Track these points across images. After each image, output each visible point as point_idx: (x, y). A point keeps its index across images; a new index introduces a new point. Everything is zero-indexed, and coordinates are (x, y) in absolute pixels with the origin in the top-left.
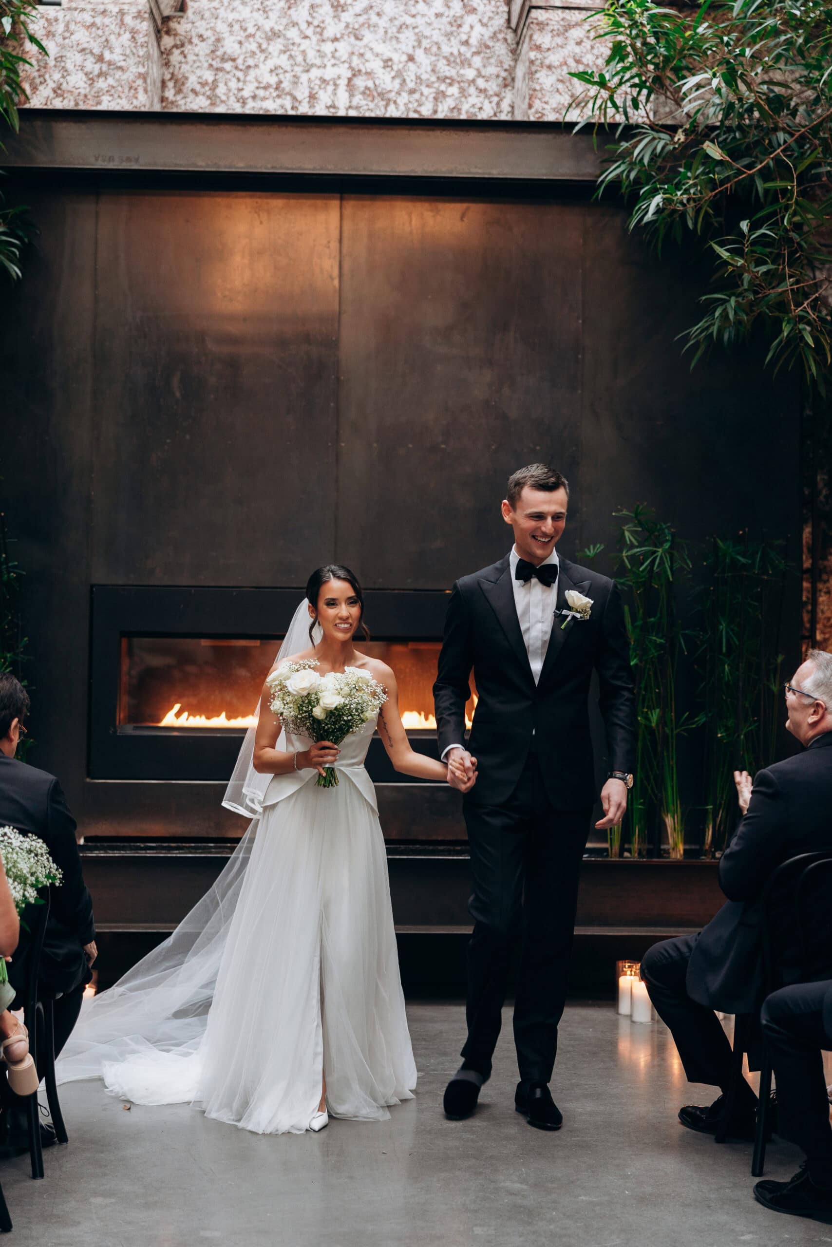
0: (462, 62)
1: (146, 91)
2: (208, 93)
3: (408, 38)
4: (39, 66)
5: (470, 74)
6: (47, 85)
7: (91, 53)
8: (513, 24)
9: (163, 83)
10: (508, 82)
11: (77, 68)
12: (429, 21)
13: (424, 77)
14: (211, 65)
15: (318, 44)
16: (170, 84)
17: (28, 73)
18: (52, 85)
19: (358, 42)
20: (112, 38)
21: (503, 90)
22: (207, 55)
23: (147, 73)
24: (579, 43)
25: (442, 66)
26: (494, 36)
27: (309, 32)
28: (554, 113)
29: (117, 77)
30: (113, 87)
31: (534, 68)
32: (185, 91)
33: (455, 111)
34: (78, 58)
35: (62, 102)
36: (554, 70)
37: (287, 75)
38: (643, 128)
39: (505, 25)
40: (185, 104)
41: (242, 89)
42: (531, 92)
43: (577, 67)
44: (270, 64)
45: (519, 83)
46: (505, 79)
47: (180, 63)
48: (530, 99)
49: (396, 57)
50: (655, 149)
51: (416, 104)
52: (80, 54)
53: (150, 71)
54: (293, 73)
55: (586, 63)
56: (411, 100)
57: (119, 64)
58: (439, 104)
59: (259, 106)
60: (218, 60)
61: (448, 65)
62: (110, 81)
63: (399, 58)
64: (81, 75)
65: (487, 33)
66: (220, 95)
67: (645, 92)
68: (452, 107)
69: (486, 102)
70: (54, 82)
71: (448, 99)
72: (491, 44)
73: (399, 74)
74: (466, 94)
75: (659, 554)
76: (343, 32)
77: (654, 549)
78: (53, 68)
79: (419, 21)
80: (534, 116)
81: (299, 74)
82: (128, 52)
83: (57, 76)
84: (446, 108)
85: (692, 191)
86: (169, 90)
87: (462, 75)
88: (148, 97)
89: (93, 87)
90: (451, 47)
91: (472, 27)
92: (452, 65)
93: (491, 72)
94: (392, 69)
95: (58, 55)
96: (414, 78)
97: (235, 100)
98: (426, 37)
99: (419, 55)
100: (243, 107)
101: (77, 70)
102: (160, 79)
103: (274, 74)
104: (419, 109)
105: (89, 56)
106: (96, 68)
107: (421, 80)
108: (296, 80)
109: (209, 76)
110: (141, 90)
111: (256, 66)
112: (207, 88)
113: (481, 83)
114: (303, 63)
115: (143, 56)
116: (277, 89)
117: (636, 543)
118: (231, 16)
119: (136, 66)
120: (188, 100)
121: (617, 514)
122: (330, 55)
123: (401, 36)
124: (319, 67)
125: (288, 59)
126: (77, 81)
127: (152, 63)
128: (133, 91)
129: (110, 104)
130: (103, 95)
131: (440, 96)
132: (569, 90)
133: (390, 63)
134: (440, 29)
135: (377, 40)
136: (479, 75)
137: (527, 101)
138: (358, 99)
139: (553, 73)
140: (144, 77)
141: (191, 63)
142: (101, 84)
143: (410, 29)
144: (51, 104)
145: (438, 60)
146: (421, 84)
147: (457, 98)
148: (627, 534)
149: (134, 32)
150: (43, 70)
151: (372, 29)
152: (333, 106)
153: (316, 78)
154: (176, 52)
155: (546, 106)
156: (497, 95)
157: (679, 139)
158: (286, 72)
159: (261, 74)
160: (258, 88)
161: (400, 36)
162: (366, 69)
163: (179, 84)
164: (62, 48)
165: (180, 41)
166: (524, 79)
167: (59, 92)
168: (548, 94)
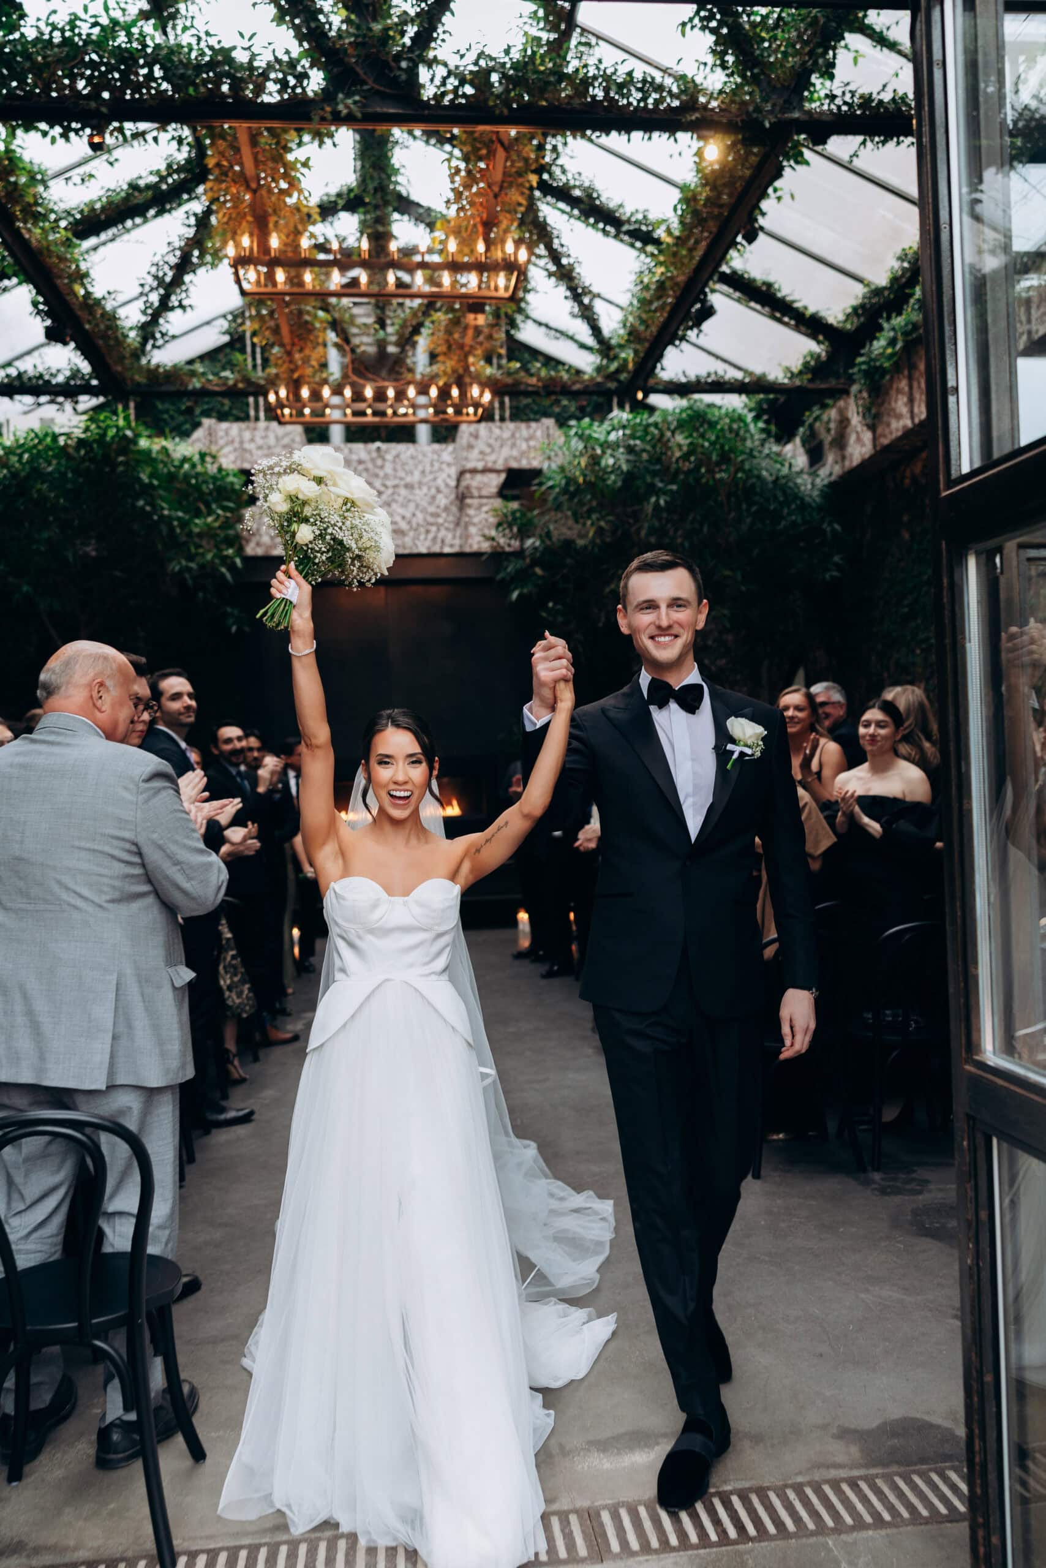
0: (437, 516)
3: (412, 506)
5: (440, 520)
8: (459, 498)
10: (457, 524)
21: (456, 527)
25: (428, 517)
26: (451, 503)
31: (466, 525)
42: (466, 535)
48: (466, 538)
56: (415, 533)
58: (428, 535)
63: (408, 515)
65: (448, 502)
68: (433, 536)
69: (449, 533)
73: (409, 523)
74: (440, 530)
79: (418, 498)
87: (438, 521)
90: (432, 509)
91: (441, 500)
93: (451, 520)
94: (405, 520)
96: (415, 524)
98: (420, 505)
99: (418, 513)
113: (446, 525)
123: (409, 505)
131: (428, 532)
133: (404, 518)
134: (426, 501)
135: (398, 507)
136: (446, 521)
143: (413, 501)
145: (426, 515)
146: (419, 526)
156: (454, 530)
166: (464, 528)
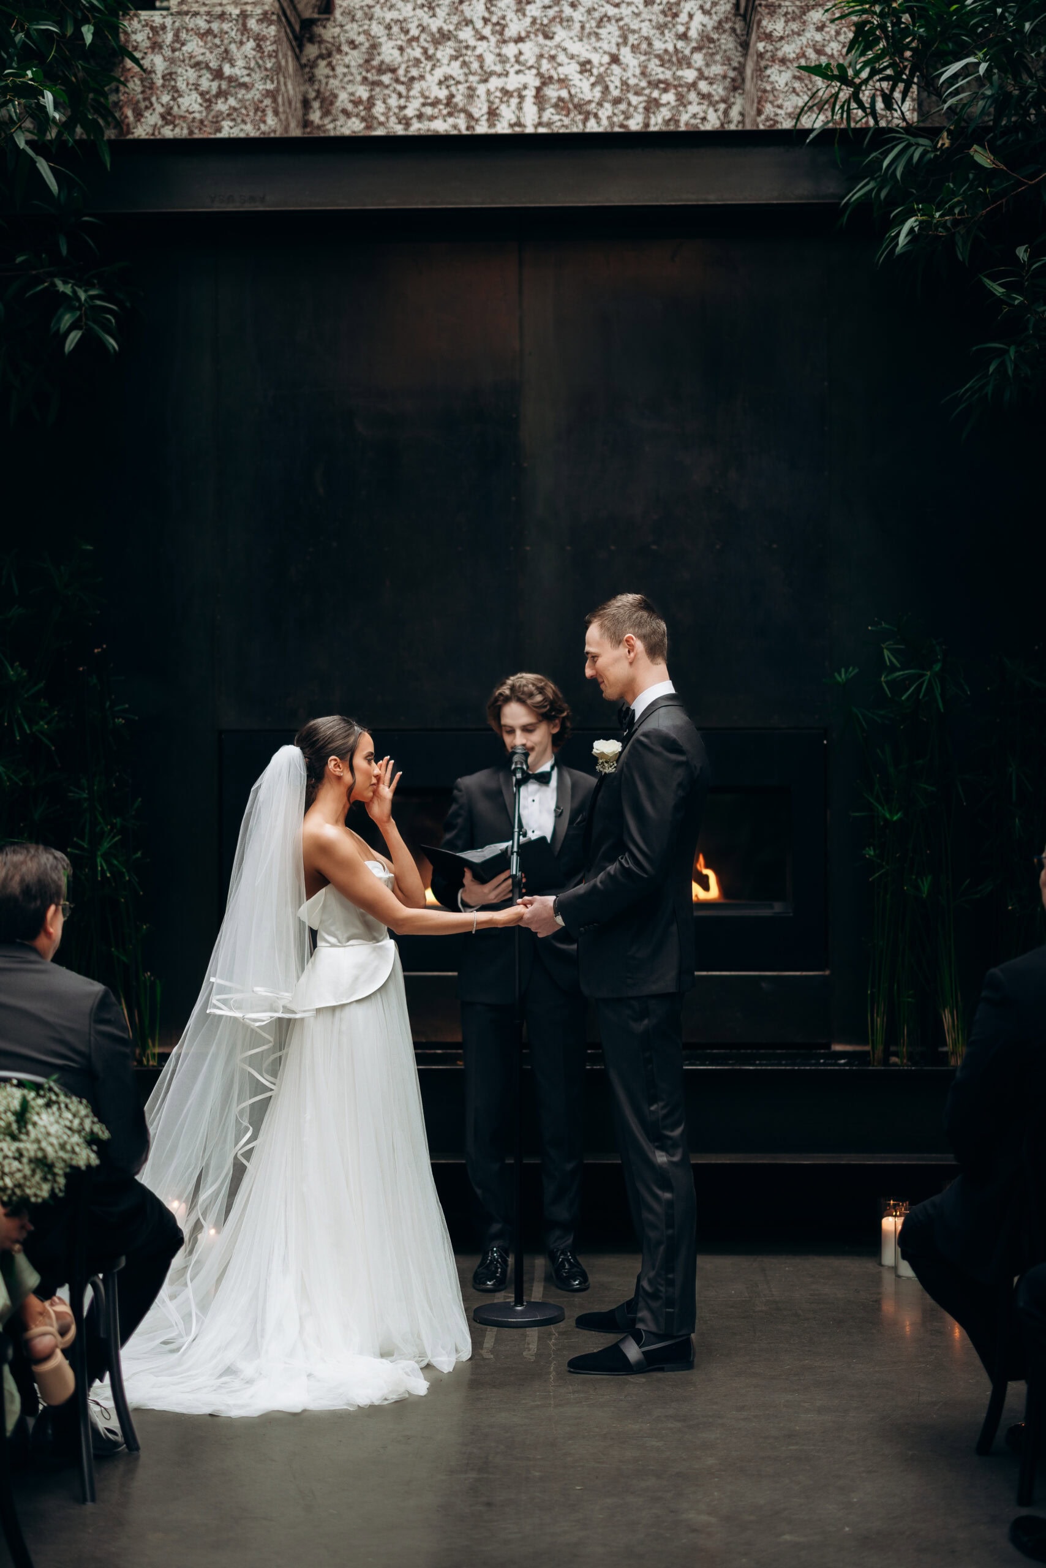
0: (679, 61)
1: (276, 113)
2: (363, 113)
3: (610, 33)
4: (144, 86)
5: (690, 75)
6: (154, 110)
7: (208, 67)
8: (742, 11)
9: (306, 104)
10: (736, 85)
11: (190, 87)
12: (636, 11)
13: (632, 81)
14: (365, 79)
15: (498, 47)
16: (316, 105)
17: (131, 95)
18: (160, 109)
19: (548, 42)
20: (233, 47)
21: (732, 94)
22: (360, 66)
23: (278, 90)
24: (820, 28)
25: (654, 66)
26: (719, 26)
27: (487, 31)
28: (789, 120)
29: (240, 96)
30: (235, 109)
31: (763, 63)
32: (334, 111)
33: (672, 123)
34: (191, 74)
35: (173, 130)
36: (789, 64)
37: (460, 87)
38: (898, 132)
39: (733, 12)
40: (335, 128)
41: (405, 107)
42: (760, 94)
43: (818, 59)
44: (439, 73)
45: (749, 85)
46: (733, 80)
47: (328, 77)
48: (759, 102)
49: (595, 58)
50: (911, 157)
51: (622, 117)
52: (193, 70)
53: (283, 88)
54: (468, 84)
55: (830, 53)
56: (616, 111)
57: (242, 80)
58: (652, 115)
59: (426, 128)
60: (374, 71)
61: (662, 66)
62: (232, 102)
63: (599, 60)
64: (195, 95)
65: (710, 23)
66: (377, 115)
67: (901, 86)
68: (667, 118)
69: (711, 110)
70: (163, 105)
71: (663, 109)
72: (716, 36)
73: (600, 80)
74: (685, 101)
75: (927, 678)
76: (529, 29)
77: (921, 672)
78: (161, 89)
79: (625, 11)
80: (763, 125)
81: (474, 85)
82: (253, 64)
83: (166, 98)
84: (660, 120)
85: (957, 211)
86: (314, 112)
87: (680, 78)
88: (280, 120)
89: (212, 110)
90: (665, 43)
91: (691, 16)
92: (667, 65)
93: (716, 72)
94: (592, 74)
95: (166, 72)
96: (618, 83)
97: (397, 121)
98: (634, 32)
99: (626, 54)
100: (406, 129)
101: (191, 90)
102: (300, 97)
103: (443, 87)
104: (625, 123)
105: (204, 71)
106: (215, 85)
107: (628, 85)
108: (471, 93)
109: (363, 93)
110: (270, 113)
111: (422, 77)
112: (361, 108)
113: (703, 86)
114: (479, 71)
115: (271, 69)
116: (447, 105)
117: (898, 665)
118: (389, 16)
119: (263, 81)
120: (338, 123)
121: (874, 628)
122: (513, 60)
123: (603, 32)
124: (500, 75)
125: (461, 67)
126: (190, 102)
127: (285, 77)
128: (259, 114)
129: (232, 131)
130: (223, 119)
131: (652, 105)
132: (808, 89)
133: (588, 67)
134: (650, 20)
135: (571, 38)
136: (701, 76)
137: (755, 105)
138: (549, 114)
139: (788, 68)
140: (272, 95)
141: (341, 76)
142: (221, 106)
143: (613, 22)
144: (159, 133)
145: (649, 60)
146: (628, 91)
147: (673, 107)
148: (886, 652)
149: (259, 39)
150: (148, 92)
151: (565, 24)
152: (519, 124)
153: (497, 88)
154: (322, 63)
155: (779, 111)
156: (724, 101)
157: (943, 145)
158: (458, 83)
159: (429, 87)
160: (424, 105)
161: (600, 31)
162: (558, 74)
163: (327, 103)
164: (171, 63)
165: (327, 49)
166: (752, 78)
167: (169, 118)
168: (781, 96)
